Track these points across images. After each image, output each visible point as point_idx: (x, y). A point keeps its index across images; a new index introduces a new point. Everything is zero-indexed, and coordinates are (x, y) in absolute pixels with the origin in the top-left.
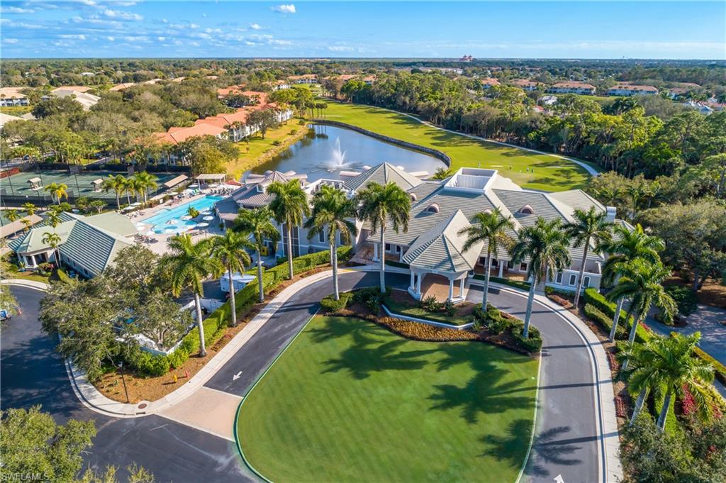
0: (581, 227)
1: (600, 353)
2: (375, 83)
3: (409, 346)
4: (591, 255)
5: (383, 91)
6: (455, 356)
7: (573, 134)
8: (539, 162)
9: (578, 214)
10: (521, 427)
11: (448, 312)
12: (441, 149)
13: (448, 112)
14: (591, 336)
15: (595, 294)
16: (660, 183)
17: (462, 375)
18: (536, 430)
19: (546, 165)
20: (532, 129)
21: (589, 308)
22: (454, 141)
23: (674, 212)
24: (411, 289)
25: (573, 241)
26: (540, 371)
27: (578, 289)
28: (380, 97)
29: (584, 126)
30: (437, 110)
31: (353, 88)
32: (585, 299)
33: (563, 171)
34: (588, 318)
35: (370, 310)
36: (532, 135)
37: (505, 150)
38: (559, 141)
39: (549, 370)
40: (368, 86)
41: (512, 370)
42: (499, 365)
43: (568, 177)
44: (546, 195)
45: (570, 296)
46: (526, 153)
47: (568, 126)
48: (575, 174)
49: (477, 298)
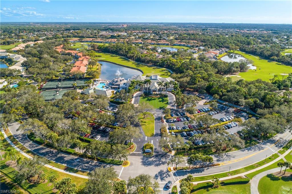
0: (171, 82)
1: (174, 96)
2: (109, 46)
3: (154, 98)
4: (172, 86)
5: (112, 49)
6: (159, 98)
7: (167, 63)
8: (161, 70)
9: (170, 81)
10: (168, 102)
11: (157, 94)
12: (139, 68)
13: (136, 57)
14: (173, 95)
15: (173, 91)
16: (182, 75)
17: (161, 100)
18: (169, 102)
19: (162, 71)
20: (158, 62)
21: (173, 92)
22: (140, 65)
23: (182, 79)
24: (151, 93)
25: (170, 84)
26: (168, 98)
27: (171, 90)
28: (112, 51)
29: (169, 61)
30: (133, 56)
31: (102, 48)
32: (172, 91)
33: (166, 72)
34: (172, 93)
35: (147, 95)
36: (158, 64)
37: (153, 68)
38: (164, 65)
39: (169, 98)
40: (107, 47)
41: (165, 99)
42: (164, 98)
43: (167, 74)
44: (166, 79)
45: (170, 91)
46: (158, 68)
47: (166, 62)
48: (168, 73)
49: (160, 93)
